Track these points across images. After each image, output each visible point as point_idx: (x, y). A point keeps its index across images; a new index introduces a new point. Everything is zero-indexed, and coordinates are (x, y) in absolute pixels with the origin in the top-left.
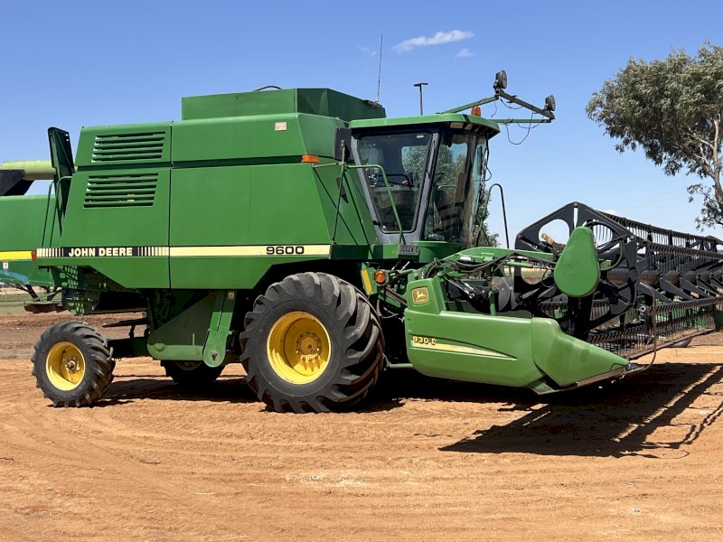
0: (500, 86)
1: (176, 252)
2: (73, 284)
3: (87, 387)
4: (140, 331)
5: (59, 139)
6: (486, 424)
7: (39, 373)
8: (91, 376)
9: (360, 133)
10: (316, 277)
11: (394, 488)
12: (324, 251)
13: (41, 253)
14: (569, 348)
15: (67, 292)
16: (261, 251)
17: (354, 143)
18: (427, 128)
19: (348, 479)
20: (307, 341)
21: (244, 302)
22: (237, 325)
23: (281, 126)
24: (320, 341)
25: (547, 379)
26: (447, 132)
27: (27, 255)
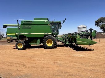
13: (16, 34)
16: (44, 34)
23: (46, 22)
26: (59, 23)
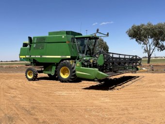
0: (98, 30)
1: (47, 57)
2: (32, 61)
3: (33, 78)
4: (43, 69)
5: (30, 38)
6: (91, 85)
7: (26, 75)
8: (34, 76)
9: (76, 38)
10: (68, 61)
11: (70, 95)
12: (69, 57)
13: (27, 56)
14: (99, 73)
15: (31, 63)
16: (60, 57)
17: (76, 40)
18: (87, 38)
19: (64, 93)
20: (67, 71)
21: (57, 65)
22: (56, 69)
23: (63, 37)
24: (68, 72)
25: (96, 78)
26: (90, 38)
27: (24, 57)
